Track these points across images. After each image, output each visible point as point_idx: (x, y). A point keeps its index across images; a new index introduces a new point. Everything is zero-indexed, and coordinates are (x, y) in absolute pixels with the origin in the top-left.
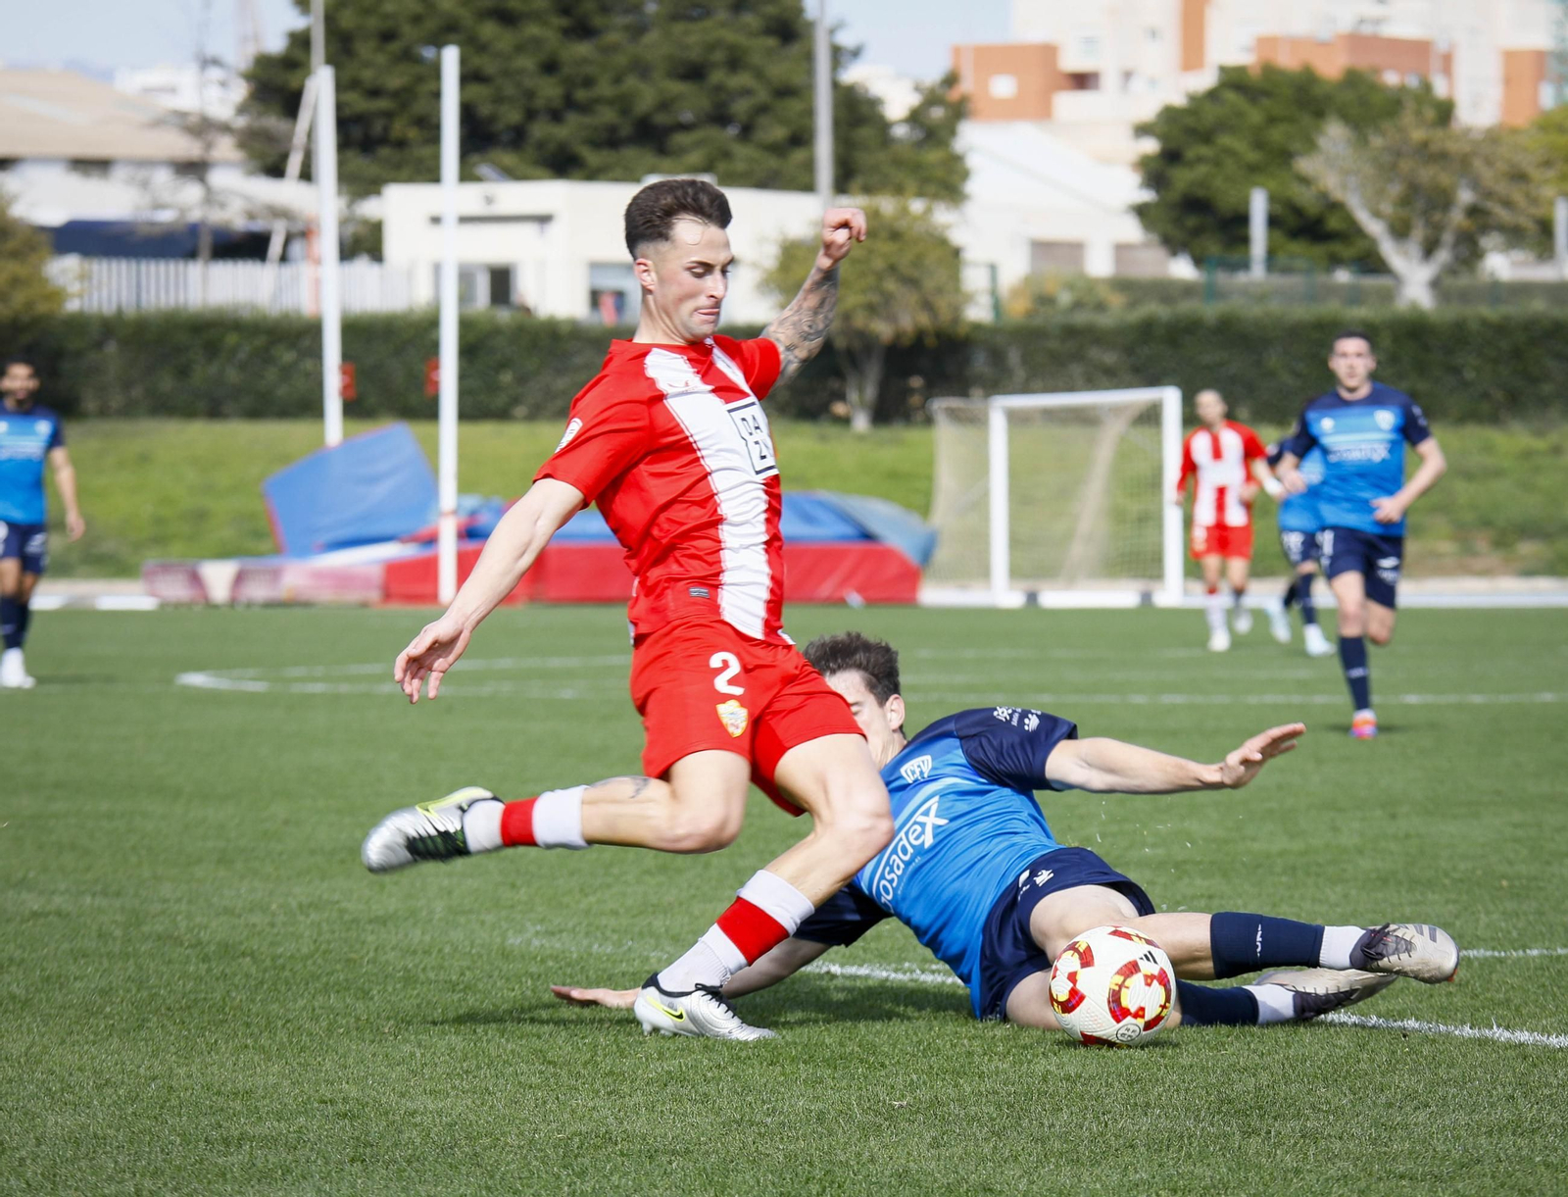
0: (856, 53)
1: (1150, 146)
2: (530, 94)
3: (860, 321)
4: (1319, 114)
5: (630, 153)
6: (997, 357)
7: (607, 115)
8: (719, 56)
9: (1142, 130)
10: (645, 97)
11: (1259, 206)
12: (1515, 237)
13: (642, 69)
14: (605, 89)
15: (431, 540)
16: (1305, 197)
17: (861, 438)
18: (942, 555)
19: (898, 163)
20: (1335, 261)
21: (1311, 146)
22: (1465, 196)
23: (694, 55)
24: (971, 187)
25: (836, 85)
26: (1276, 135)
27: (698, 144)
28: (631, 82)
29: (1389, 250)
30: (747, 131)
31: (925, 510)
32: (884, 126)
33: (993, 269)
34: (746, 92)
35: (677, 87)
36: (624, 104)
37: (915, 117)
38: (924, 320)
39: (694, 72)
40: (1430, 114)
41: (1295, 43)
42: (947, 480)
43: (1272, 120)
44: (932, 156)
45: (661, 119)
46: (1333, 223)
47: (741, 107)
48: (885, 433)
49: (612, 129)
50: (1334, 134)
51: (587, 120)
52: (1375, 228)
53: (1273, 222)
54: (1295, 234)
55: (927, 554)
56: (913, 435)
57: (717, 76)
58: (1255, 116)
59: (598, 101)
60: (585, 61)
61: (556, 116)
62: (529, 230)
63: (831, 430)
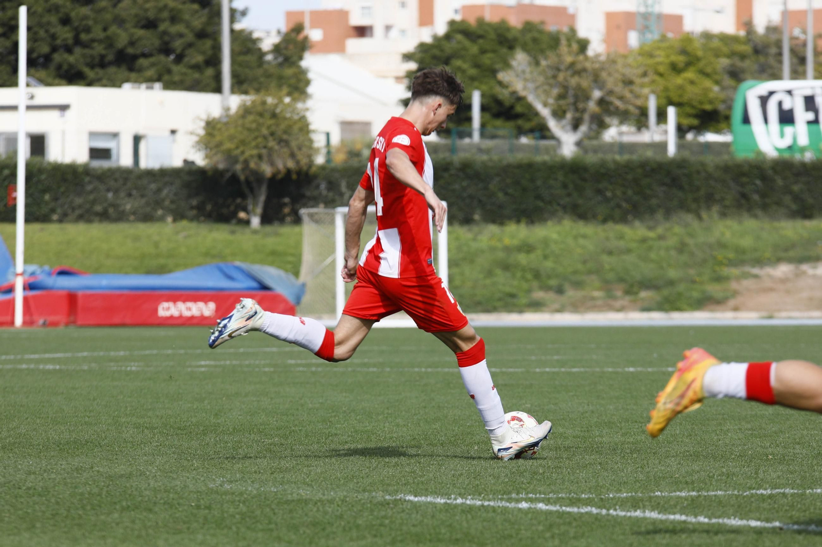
0: (244, 13)
1: (413, 66)
2: (53, 37)
3: (252, 165)
4: (511, 48)
5: (112, 70)
6: (332, 185)
7: (99, 49)
8: (165, 14)
9: (407, 57)
10: (122, 38)
11: (476, 100)
12: (624, 117)
13: (120, 21)
14: (97, 33)
15: (10, 289)
16: (503, 94)
17: (255, 232)
18: (306, 299)
19: (269, 76)
20: (521, 132)
21: (507, 66)
22: (597, 94)
23: (151, 15)
24: (310, 90)
25: (232, 31)
26: (487, 59)
27: (153, 65)
28: (113, 29)
29: (553, 124)
30: (179, 59)
31: (297, 274)
32: (261, 54)
33: (328, 135)
34: (181, 36)
35: (141, 32)
36: (109, 42)
37: (277, 49)
38: (291, 164)
39: (150, 25)
40: (575, 46)
41: (495, 7)
42: (308, 256)
43: (483, 52)
44: (289, 72)
45: (130, 51)
46: (519, 109)
47: (178, 44)
48: (268, 229)
49: (102, 57)
50: (520, 59)
51: (87, 51)
52: (545, 112)
53: (484, 108)
54: (497, 115)
55: (298, 300)
56: (287, 230)
57: (162, 27)
58: (474, 49)
59: (93, 41)
60: (86, 18)
61: (69, 50)
62: (55, 114)
63: (238, 229)
